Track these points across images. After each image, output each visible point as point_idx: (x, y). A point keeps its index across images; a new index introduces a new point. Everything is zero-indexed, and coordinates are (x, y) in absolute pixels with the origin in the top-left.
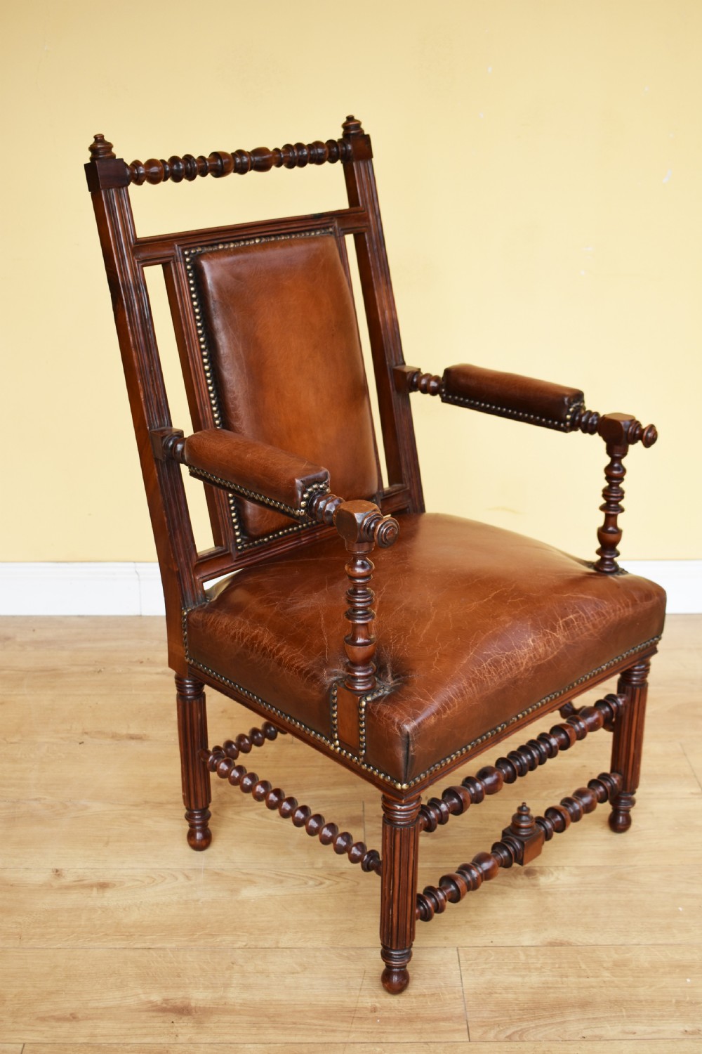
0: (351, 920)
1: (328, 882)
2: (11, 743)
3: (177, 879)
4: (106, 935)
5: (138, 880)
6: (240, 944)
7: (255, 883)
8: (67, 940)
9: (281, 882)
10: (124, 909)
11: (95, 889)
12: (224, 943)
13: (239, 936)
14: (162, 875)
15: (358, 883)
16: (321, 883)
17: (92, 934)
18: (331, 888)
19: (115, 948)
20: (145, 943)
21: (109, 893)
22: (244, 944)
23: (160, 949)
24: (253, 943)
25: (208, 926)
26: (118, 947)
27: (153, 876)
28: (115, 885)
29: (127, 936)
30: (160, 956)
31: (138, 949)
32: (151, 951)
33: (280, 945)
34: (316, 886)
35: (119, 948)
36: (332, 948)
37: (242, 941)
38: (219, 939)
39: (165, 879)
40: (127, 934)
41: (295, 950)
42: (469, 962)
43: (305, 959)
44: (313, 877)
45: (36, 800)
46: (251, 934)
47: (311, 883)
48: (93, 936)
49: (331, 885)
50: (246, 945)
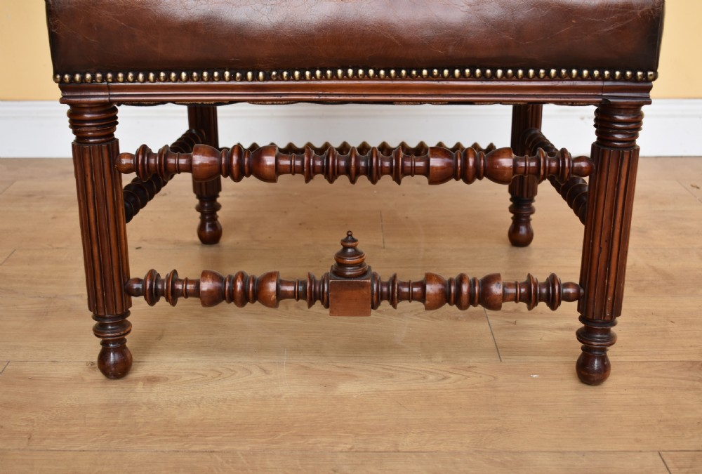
0: (495, 419)
1: (454, 377)
2: (58, 248)
3: (251, 373)
4: (151, 435)
5: (199, 374)
6: (341, 447)
7: (356, 377)
8: (95, 442)
9: (391, 376)
10: (179, 405)
11: (141, 384)
12: (319, 445)
13: (340, 437)
14: (232, 368)
15: (495, 378)
16: (445, 378)
17: (132, 434)
18: (459, 383)
19: (163, 451)
20: (207, 444)
21: (158, 388)
22: (349, 446)
23: (228, 452)
24: (361, 446)
25: (295, 425)
26: (167, 449)
27: (219, 369)
28: (167, 379)
29: (181, 436)
30: (227, 462)
31: (196, 452)
32: (215, 455)
33: (400, 448)
34: (439, 380)
35: (169, 452)
36: (476, 451)
37: (346, 444)
38: (312, 441)
39: (236, 372)
40: (182, 434)
41: (424, 455)
42: (683, 470)
43: (440, 466)
44: (434, 371)
45: (77, 296)
46: (357, 435)
47: (431, 377)
48: (132, 436)
49: (459, 380)
50: (351, 449)
